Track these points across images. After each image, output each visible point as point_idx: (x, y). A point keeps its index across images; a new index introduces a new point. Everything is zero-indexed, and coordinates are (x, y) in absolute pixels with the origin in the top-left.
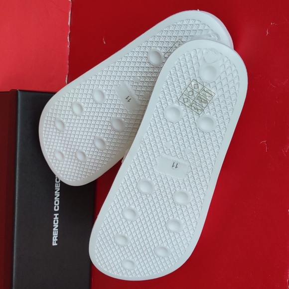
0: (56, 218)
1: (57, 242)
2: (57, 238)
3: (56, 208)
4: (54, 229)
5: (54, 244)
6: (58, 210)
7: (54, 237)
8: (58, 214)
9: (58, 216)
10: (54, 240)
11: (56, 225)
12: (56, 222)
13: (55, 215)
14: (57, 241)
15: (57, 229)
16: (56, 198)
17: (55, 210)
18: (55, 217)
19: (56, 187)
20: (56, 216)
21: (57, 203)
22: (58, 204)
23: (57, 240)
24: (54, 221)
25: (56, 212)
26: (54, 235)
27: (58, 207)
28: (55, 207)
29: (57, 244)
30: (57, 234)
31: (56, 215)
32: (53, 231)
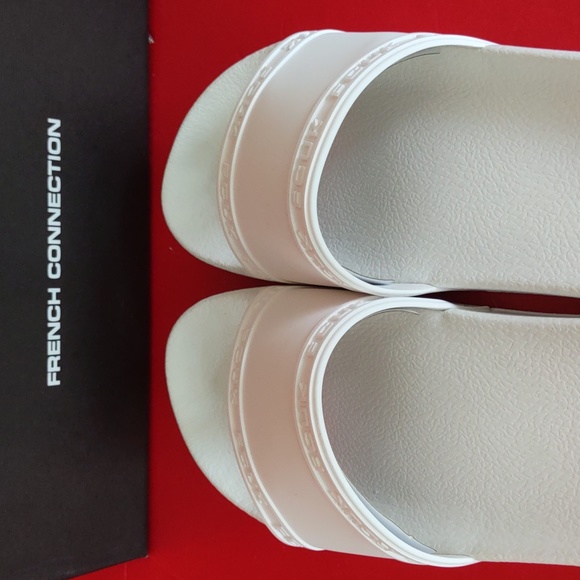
0: (54, 301)
1: (59, 376)
2: (60, 363)
3: (54, 271)
4: (51, 336)
5: (53, 382)
6: (57, 276)
7: (50, 360)
8: (58, 290)
9: (58, 296)
10: (50, 369)
11: (54, 323)
12: (54, 314)
13: (50, 290)
14: (58, 373)
15: (58, 337)
16: (51, 240)
17: (51, 276)
18: (49, 296)
19: (50, 204)
20: (54, 296)
21: (54, 253)
22: (58, 258)
23: (58, 369)
24: (50, 309)
25: (54, 283)
26: (50, 352)
27: (58, 266)
28: (50, 266)
29: (58, 383)
30: (58, 352)
31: (54, 291)
32: (46, 340)
